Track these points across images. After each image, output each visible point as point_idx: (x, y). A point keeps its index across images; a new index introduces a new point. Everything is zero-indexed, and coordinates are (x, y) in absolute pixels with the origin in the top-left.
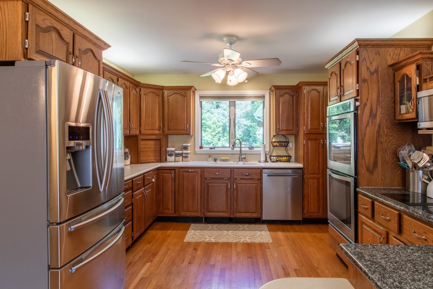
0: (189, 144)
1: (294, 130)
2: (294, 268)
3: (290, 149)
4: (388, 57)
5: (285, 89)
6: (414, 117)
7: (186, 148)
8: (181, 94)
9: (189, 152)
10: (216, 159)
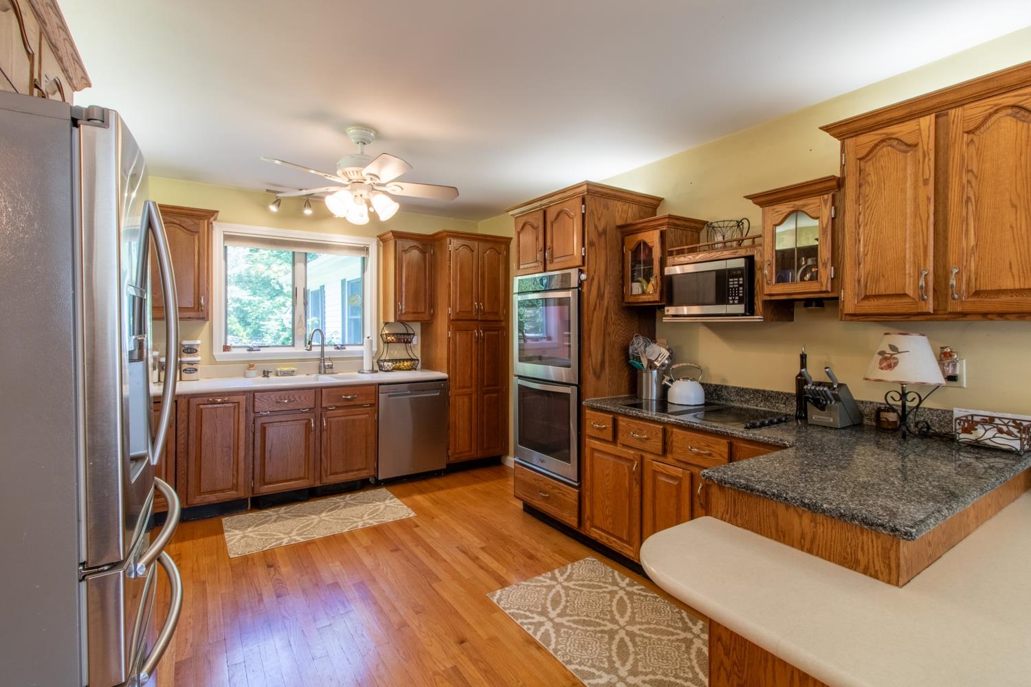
0: (199, 342)
1: (427, 313)
2: (479, 547)
3: (414, 346)
4: (617, 214)
5: (412, 239)
6: (657, 299)
7: (191, 350)
8: (183, 225)
9: (199, 358)
10: (268, 372)
